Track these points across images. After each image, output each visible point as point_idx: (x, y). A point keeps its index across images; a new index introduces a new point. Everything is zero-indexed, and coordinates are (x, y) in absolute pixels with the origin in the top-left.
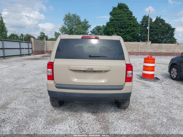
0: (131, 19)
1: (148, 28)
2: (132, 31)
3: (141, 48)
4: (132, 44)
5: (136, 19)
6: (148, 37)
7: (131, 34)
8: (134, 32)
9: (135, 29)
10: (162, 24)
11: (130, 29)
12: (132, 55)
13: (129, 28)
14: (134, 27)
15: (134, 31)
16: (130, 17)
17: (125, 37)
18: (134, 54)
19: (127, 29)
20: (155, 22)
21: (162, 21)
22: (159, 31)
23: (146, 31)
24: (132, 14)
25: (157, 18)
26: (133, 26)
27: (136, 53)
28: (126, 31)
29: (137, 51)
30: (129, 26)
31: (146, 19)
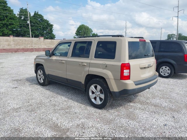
0: (6, 10)
1: (28, 22)
2: (10, 24)
3: (35, 44)
4: (25, 40)
5: (12, 11)
6: (29, 32)
7: (9, 27)
8: (13, 26)
9: (13, 22)
10: (41, 20)
11: (7, 22)
12: (26, 52)
13: (5, 21)
14: (12, 19)
15: (13, 24)
16: (4, 7)
17: (1, 31)
18: (28, 50)
19: (3, 21)
20: (34, 16)
21: (41, 17)
22: (39, 26)
23: (26, 25)
24: (7, 4)
25: (35, 13)
26: (10, 19)
27: (30, 49)
28: (2, 23)
29: (31, 48)
30: (6, 18)
31: (23, 12)
